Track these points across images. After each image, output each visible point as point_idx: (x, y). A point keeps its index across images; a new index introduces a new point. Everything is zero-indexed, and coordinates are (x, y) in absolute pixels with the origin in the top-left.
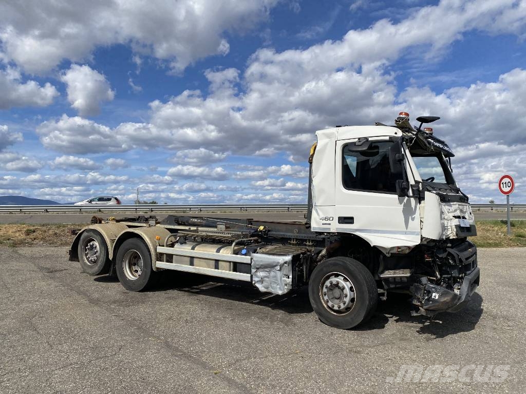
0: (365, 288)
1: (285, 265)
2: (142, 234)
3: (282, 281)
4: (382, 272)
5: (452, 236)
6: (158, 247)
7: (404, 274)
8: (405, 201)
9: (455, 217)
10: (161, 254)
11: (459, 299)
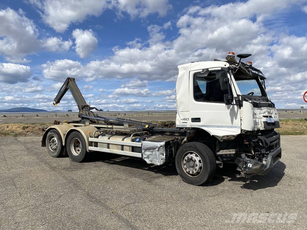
0: (208, 161)
1: (161, 147)
2: (80, 130)
3: (160, 157)
4: (219, 151)
5: (262, 128)
6: (90, 138)
7: (232, 152)
8: (231, 107)
9: (264, 116)
10: (92, 142)
11: (265, 167)
